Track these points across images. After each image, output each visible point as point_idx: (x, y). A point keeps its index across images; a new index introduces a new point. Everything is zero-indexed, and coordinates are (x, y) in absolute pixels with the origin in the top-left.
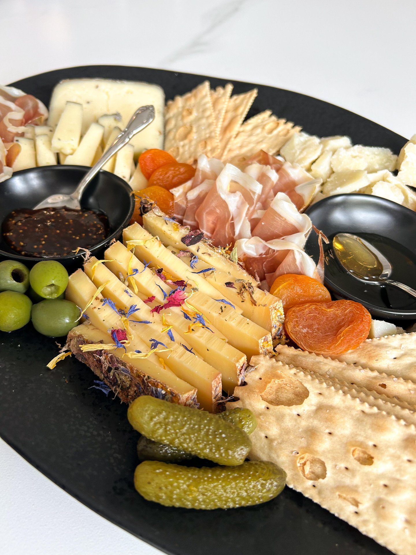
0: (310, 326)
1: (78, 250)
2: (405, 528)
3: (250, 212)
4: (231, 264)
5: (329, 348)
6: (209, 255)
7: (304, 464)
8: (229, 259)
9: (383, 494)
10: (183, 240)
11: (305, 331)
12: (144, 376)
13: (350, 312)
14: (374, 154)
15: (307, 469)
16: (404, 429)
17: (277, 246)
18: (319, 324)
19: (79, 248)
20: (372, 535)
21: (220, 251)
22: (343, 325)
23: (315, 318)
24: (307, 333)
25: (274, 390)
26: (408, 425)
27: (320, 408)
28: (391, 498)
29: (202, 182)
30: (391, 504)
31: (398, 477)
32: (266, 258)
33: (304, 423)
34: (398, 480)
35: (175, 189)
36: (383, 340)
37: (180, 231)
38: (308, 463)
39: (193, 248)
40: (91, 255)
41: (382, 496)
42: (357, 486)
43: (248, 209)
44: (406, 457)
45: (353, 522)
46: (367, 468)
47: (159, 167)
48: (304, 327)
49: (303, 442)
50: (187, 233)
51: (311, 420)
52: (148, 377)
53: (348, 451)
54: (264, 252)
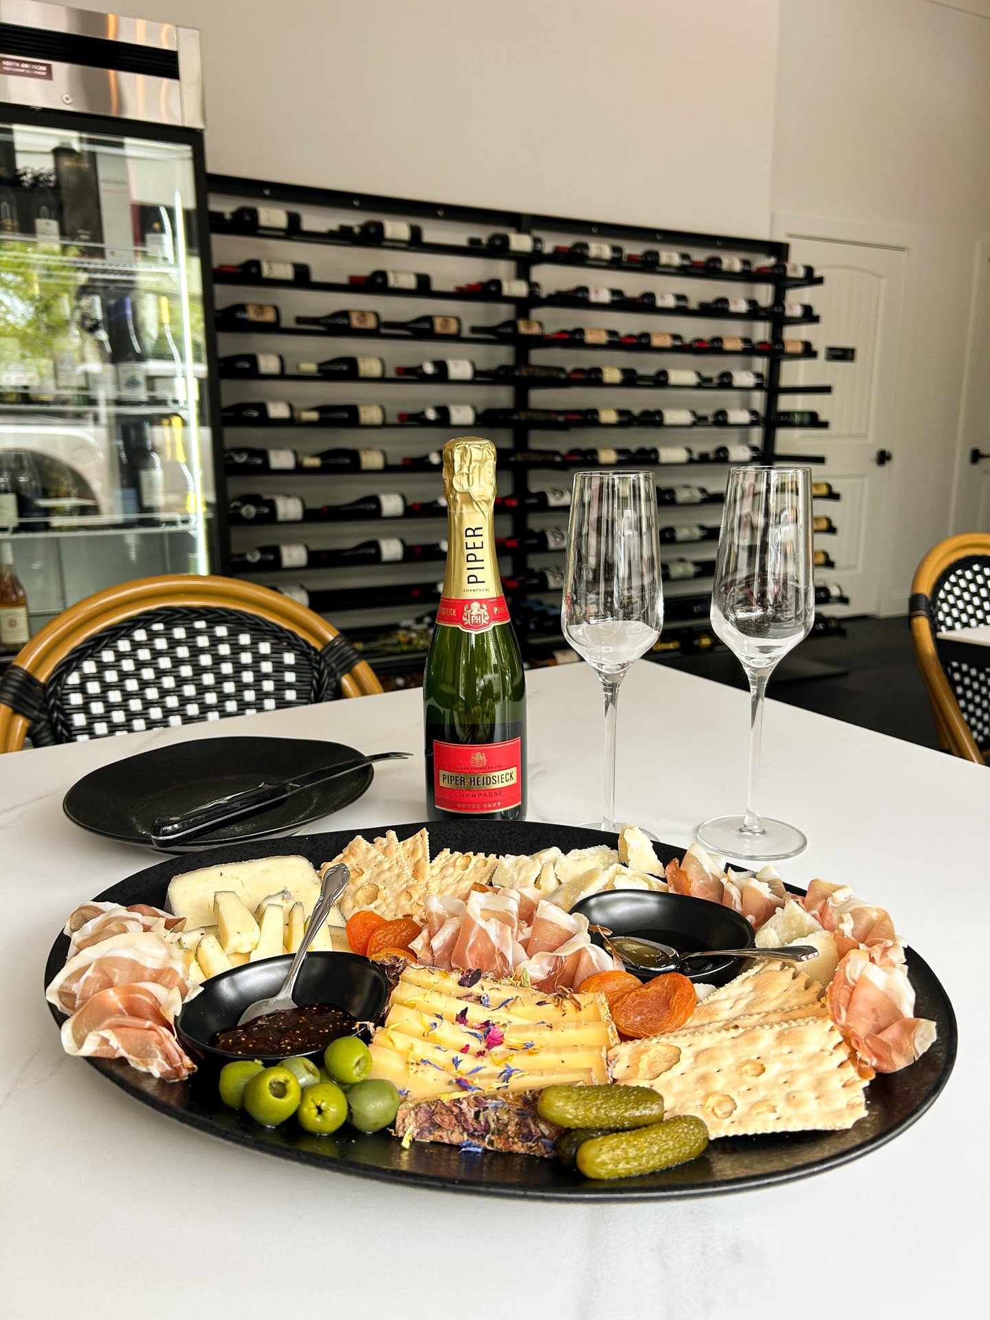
0: (640, 1013)
1: (357, 1026)
2: (819, 1103)
3: (515, 934)
4: (525, 991)
5: (670, 1021)
6: (497, 989)
7: (713, 1110)
8: (521, 985)
9: (787, 1089)
10: (461, 983)
11: (638, 1019)
12: (525, 1093)
13: (669, 983)
14: (592, 855)
15: (719, 1112)
16: (771, 1030)
17: (566, 952)
18: (648, 1007)
19: (359, 1023)
20: (799, 1128)
21: (507, 981)
22: (671, 997)
23: (640, 1004)
24: (642, 1019)
25: (646, 1069)
26: (772, 1026)
27: (697, 1055)
28: (795, 1088)
29: (441, 925)
30: (798, 1091)
31: (790, 1069)
32: (555, 975)
33: (691, 1077)
34: (792, 1071)
35: (412, 943)
36: (711, 998)
37: (451, 976)
38: (715, 1108)
39: (476, 989)
40: (375, 1027)
41: (788, 1090)
42: (765, 1096)
43: (512, 932)
44: (786, 1049)
45: (779, 1128)
46: (763, 1077)
47: (373, 931)
48: (635, 1017)
49: (701, 1092)
50: (461, 976)
51: (696, 1070)
52: (530, 1091)
53: (741, 1074)
54: (551, 968)
